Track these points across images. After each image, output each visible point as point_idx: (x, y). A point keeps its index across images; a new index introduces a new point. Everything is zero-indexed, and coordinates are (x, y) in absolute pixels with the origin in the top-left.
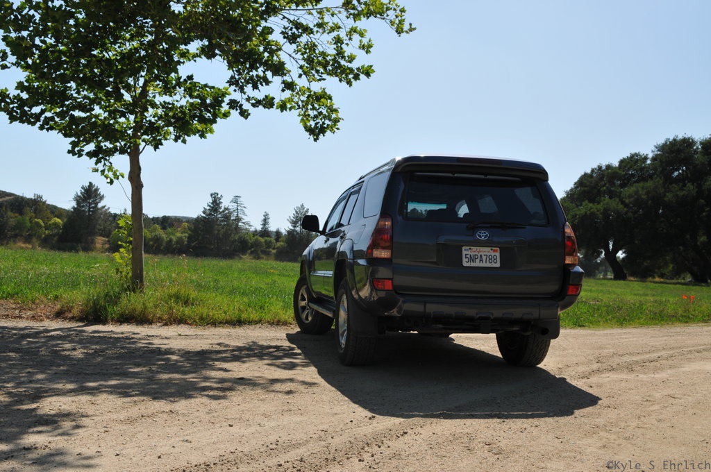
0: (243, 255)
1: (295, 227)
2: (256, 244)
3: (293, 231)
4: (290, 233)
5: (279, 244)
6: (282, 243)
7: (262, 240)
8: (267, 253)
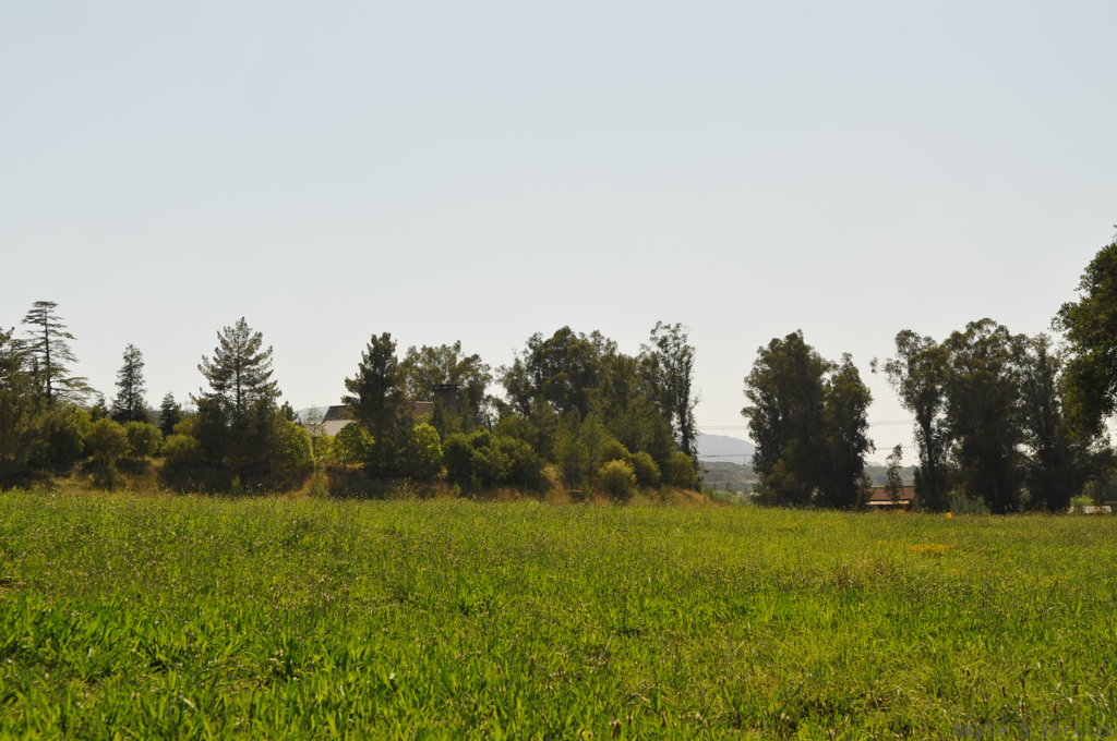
0: (57, 476)
1: (220, 387)
2: (102, 444)
3: (218, 399)
4: (208, 406)
5: (172, 441)
6: (181, 437)
7: (121, 430)
8: (134, 469)
